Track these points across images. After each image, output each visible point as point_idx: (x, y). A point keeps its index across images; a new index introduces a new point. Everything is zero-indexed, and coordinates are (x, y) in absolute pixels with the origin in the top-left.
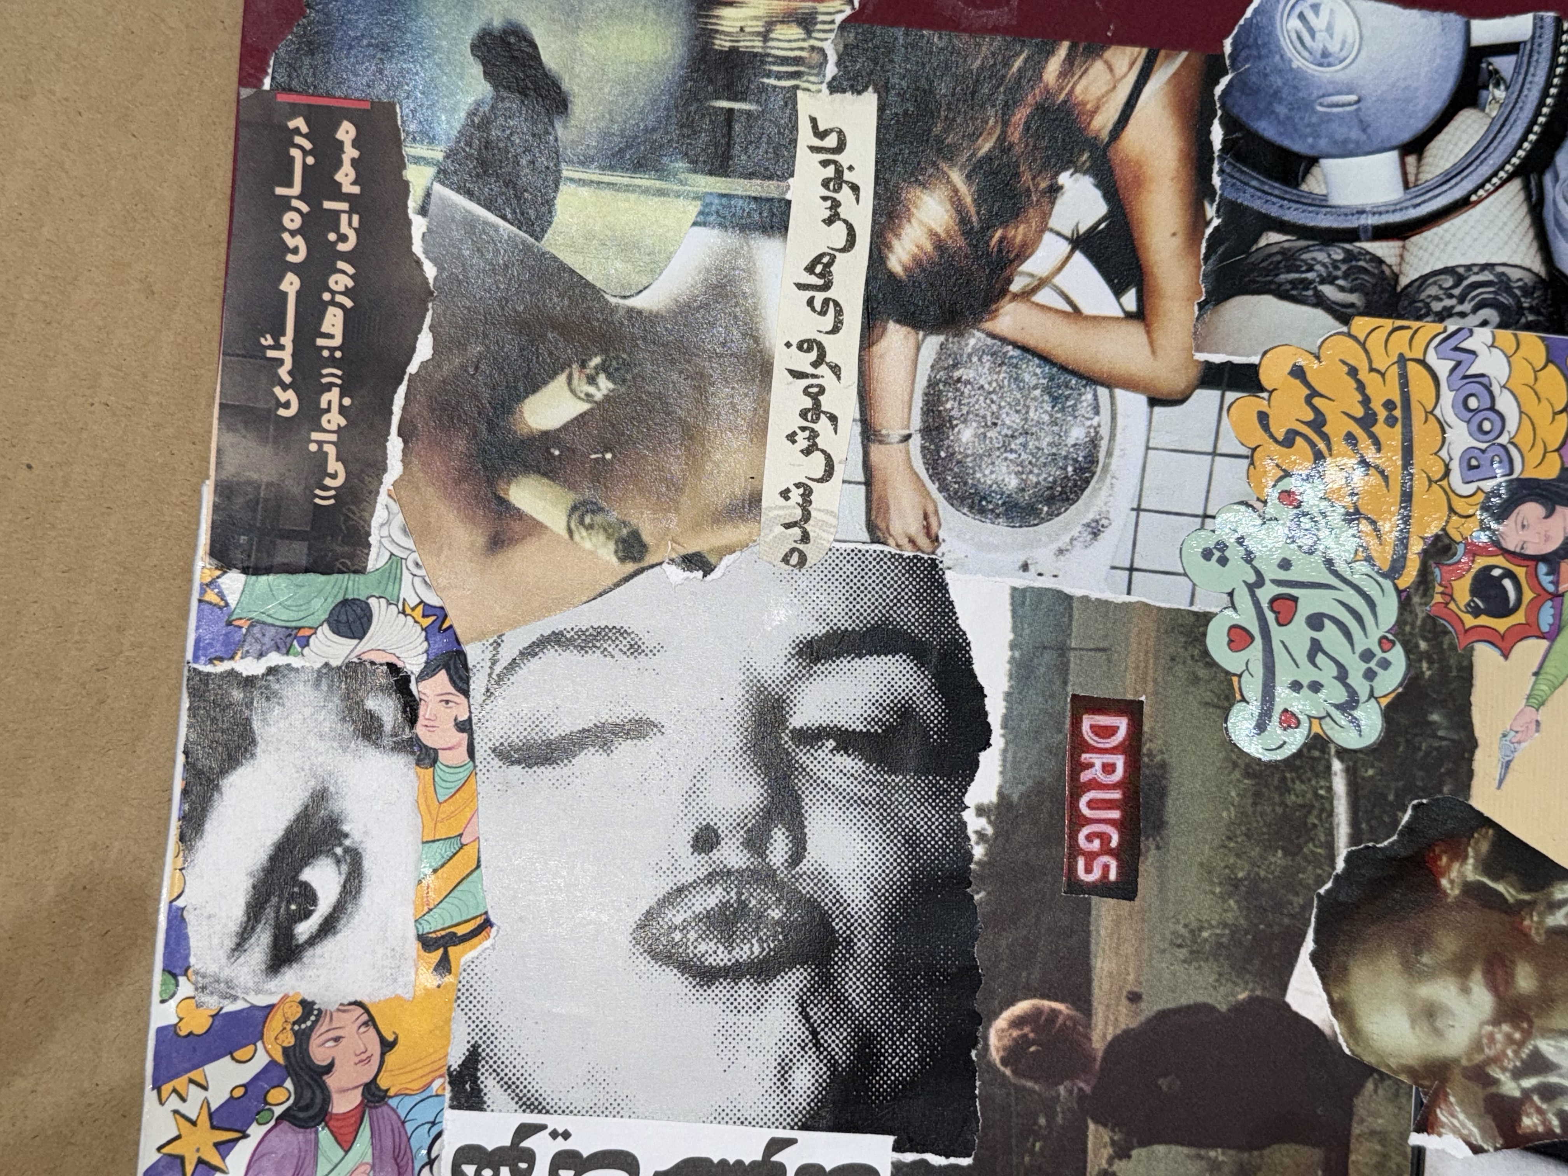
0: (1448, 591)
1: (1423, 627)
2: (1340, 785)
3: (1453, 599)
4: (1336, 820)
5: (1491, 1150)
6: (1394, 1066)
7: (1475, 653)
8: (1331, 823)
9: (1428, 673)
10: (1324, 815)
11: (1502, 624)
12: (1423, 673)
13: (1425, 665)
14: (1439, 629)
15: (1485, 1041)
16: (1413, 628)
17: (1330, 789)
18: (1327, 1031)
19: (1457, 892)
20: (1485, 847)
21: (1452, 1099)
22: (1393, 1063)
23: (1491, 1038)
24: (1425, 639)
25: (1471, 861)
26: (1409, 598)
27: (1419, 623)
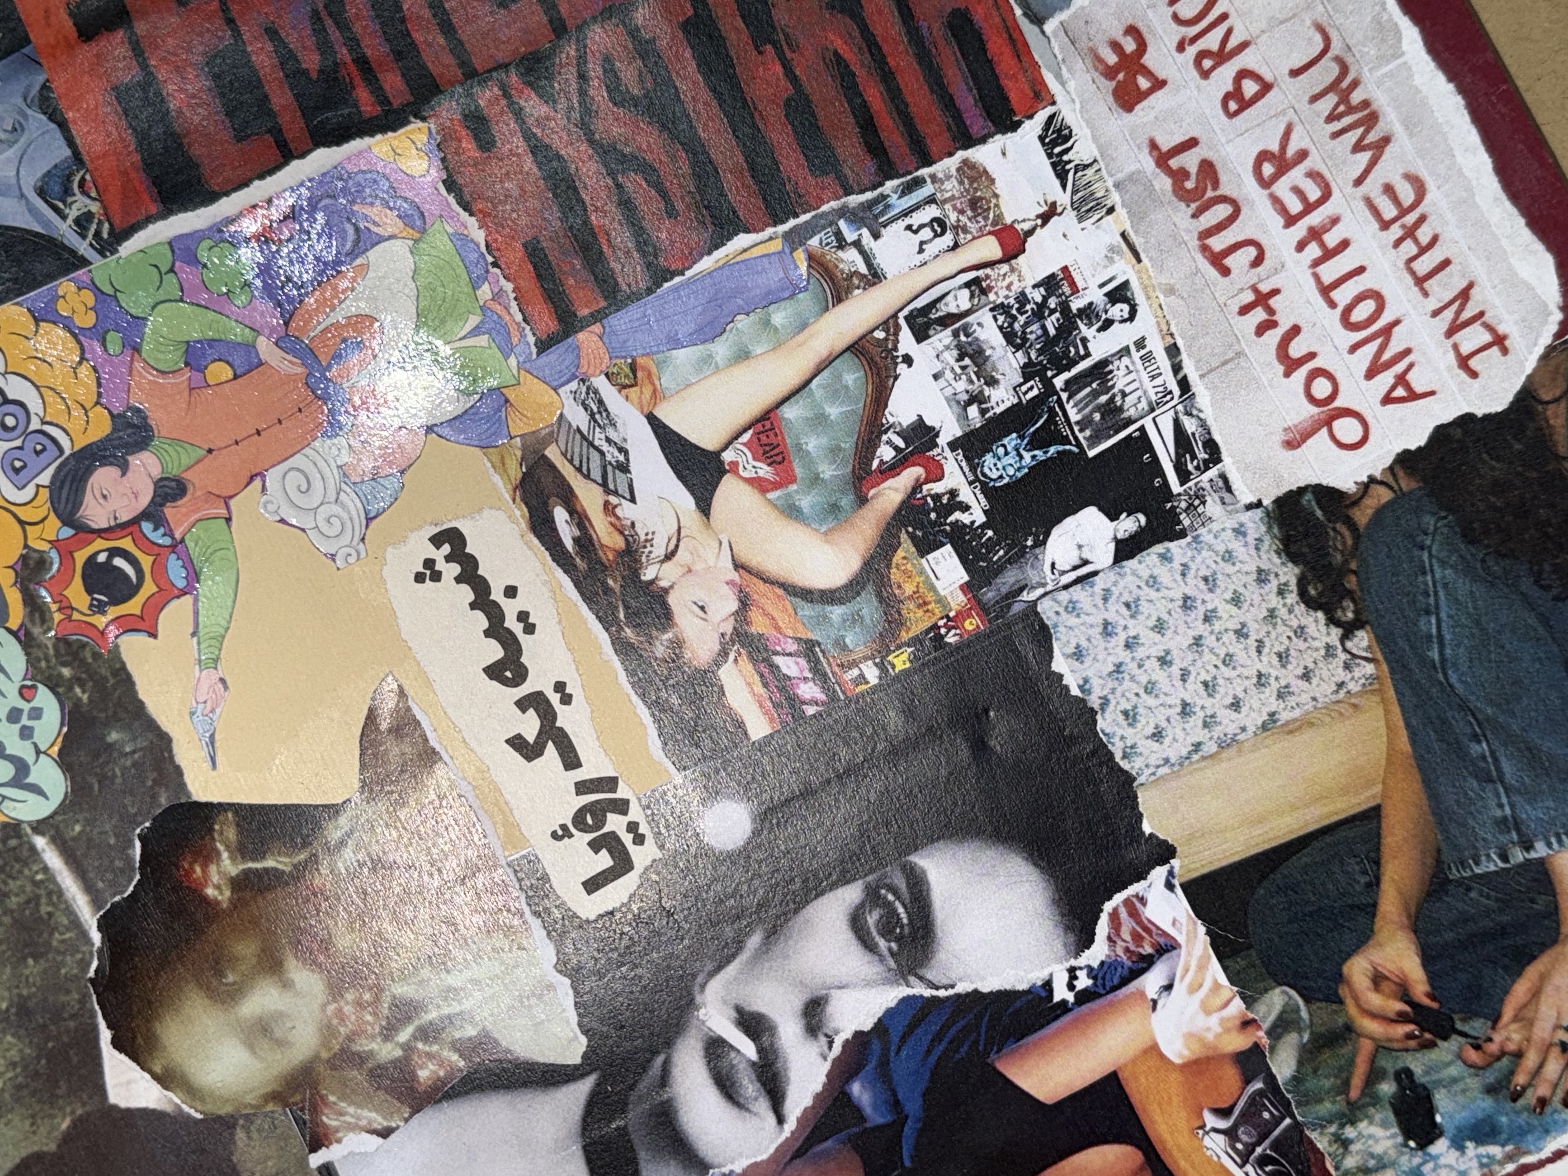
0: (64, 605)
1: (57, 654)
2: (53, 859)
3: (73, 609)
4: (68, 896)
5: (402, 1124)
6: (254, 1102)
7: (122, 649)
8: (66, 902)
9: (85, 697)
10: (55, 898)
11: (133, 606)
12: (80, 699)
13: (78, 690)
14: (75, 647)
15: (335, 1022)
16: (48, 660)
17: (46, 869)
18: (168, 1108)
19: (228, 893)
20: (231, 833)
21: (332, 1098)
22: (250, 1099)
23: (340, 1014)
24: (64, 664)
25: (225, 855)
26: (28, 633)
27: (51, 652)
